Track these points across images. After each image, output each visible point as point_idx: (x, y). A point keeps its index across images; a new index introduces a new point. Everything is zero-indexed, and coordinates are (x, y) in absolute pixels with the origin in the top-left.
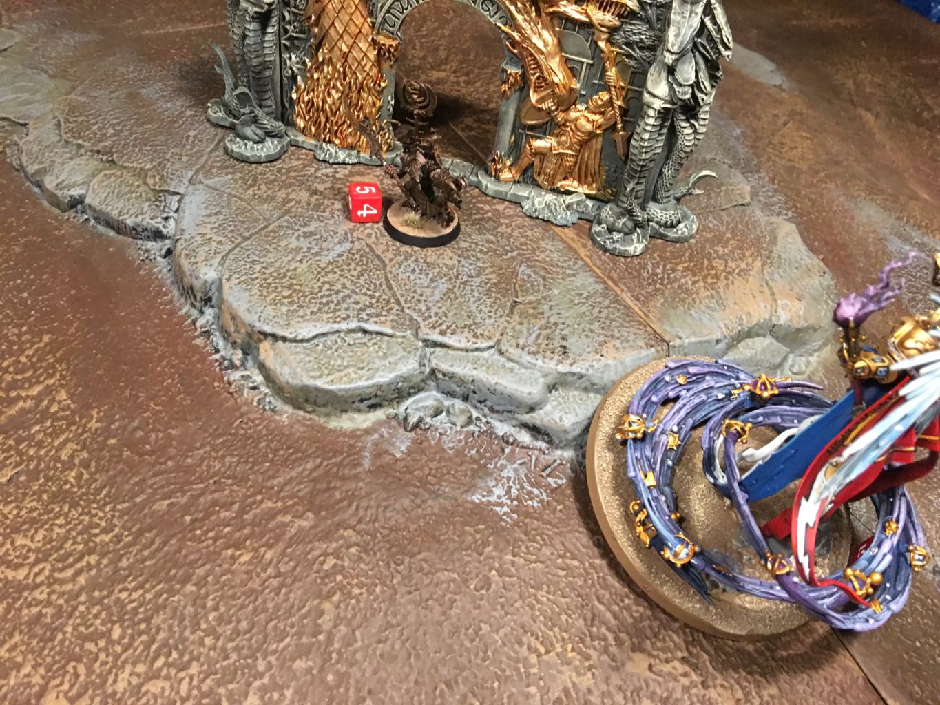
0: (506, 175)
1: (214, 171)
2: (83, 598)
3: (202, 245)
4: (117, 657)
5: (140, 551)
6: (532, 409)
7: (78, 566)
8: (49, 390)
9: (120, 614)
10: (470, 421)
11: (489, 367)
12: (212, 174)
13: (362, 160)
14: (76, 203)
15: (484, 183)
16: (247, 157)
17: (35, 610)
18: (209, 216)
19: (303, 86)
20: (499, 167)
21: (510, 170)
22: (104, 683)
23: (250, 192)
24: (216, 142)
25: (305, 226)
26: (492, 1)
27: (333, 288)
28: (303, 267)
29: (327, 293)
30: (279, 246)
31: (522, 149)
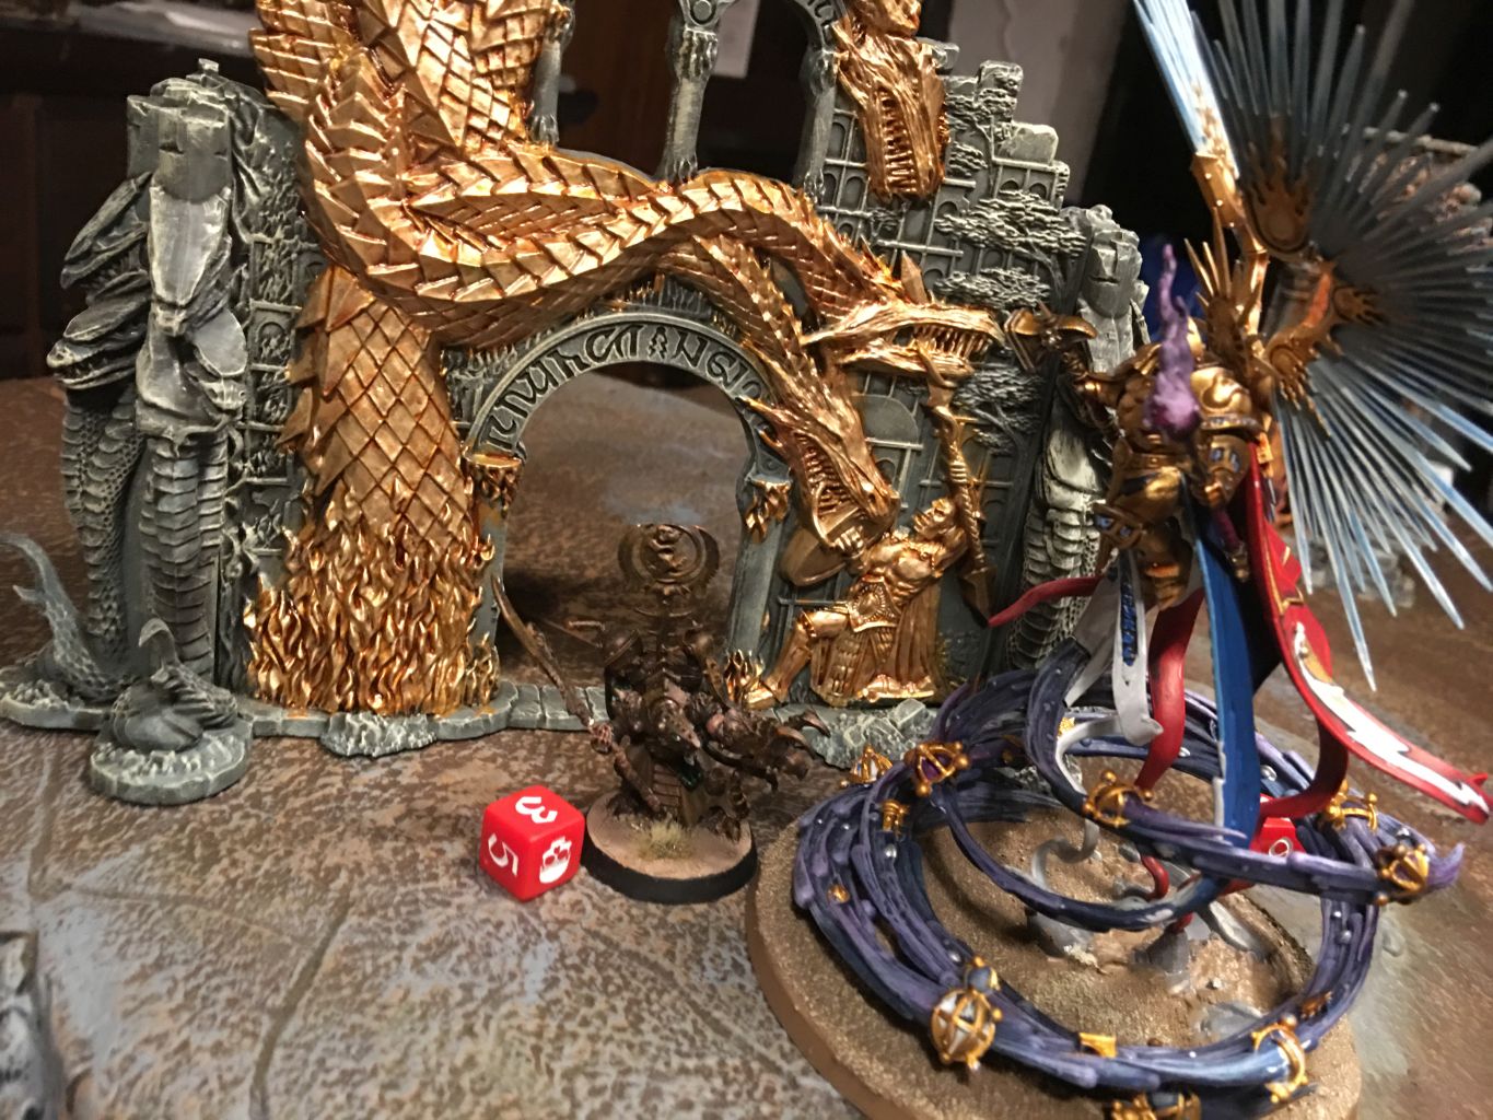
1: (84, 844)
12: (84, 855)
13: (444, 734)
16: (171, 792)
18: (143, 976)
19: (273, 595)
20: (743, 682)
21: (763, 685)
23: (215, 876)
24: (47, 769)
25: (413, 927)
26: (731, 355)
27: (599, 1082)
28: (486, 1046)
29: (597, 1103)
30: (384, 1007)
31: (787, 635)
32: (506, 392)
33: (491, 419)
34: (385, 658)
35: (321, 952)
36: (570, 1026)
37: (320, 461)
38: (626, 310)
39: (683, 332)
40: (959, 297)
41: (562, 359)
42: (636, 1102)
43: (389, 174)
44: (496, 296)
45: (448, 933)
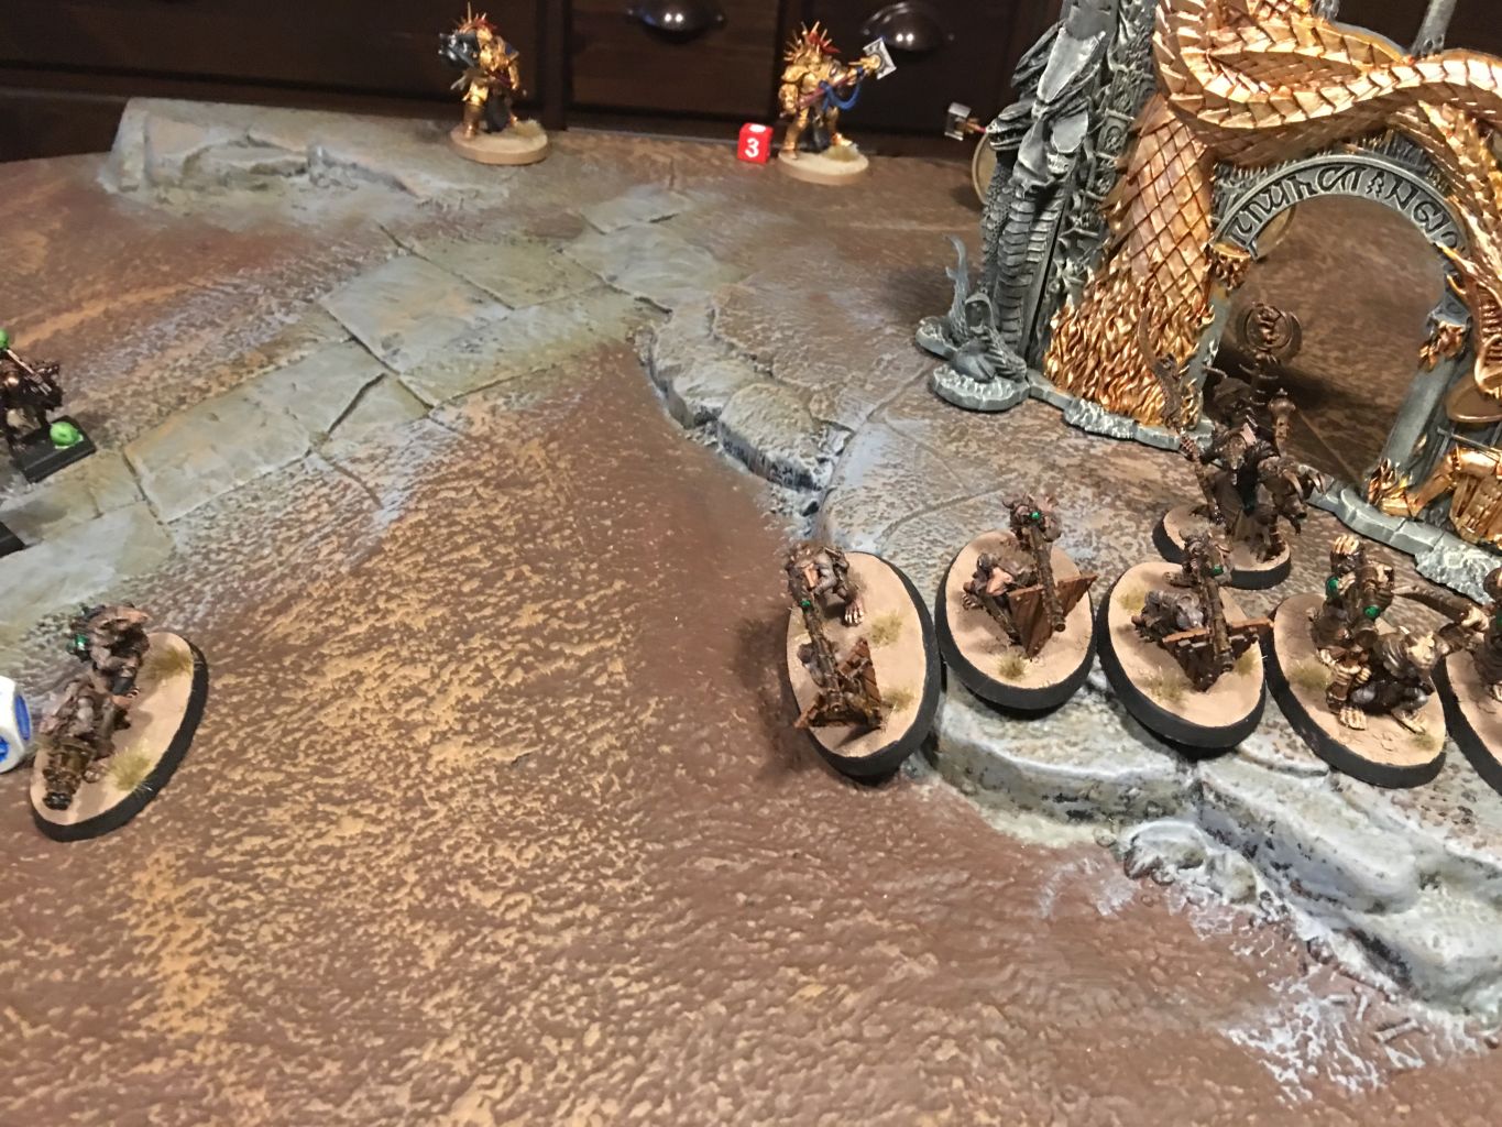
0: (1395, 503)
2: (561, 965)
3: (865, 503)
4: (582, 1076)
5: (661, 923)
6: (1379, 907)
7: (569, 914)
8: (601, 654)
9: (606, 1010)
10: (1249, 895)
11: (1309, 805)
12: (902, 413)
13: (1139, 436)
14: (706, 419)
15: (1351, 508)
16: (960, 398)
17: (491, 959)
19: (1072, 311)
20: (1384, 486)
21: (1404, 496)
22: (553, 1109)
26: (1437, 208)
31: (1437, 462)
32: (1250, 201)
33: (1235, 220)
34: (1117, 371)
35: (971, 496)
37: (1118, 226)
38: (1357, 153)
39: (1399, 179)
41: (1297, 184)
43: (1202, 31)
44: (1250, 126)
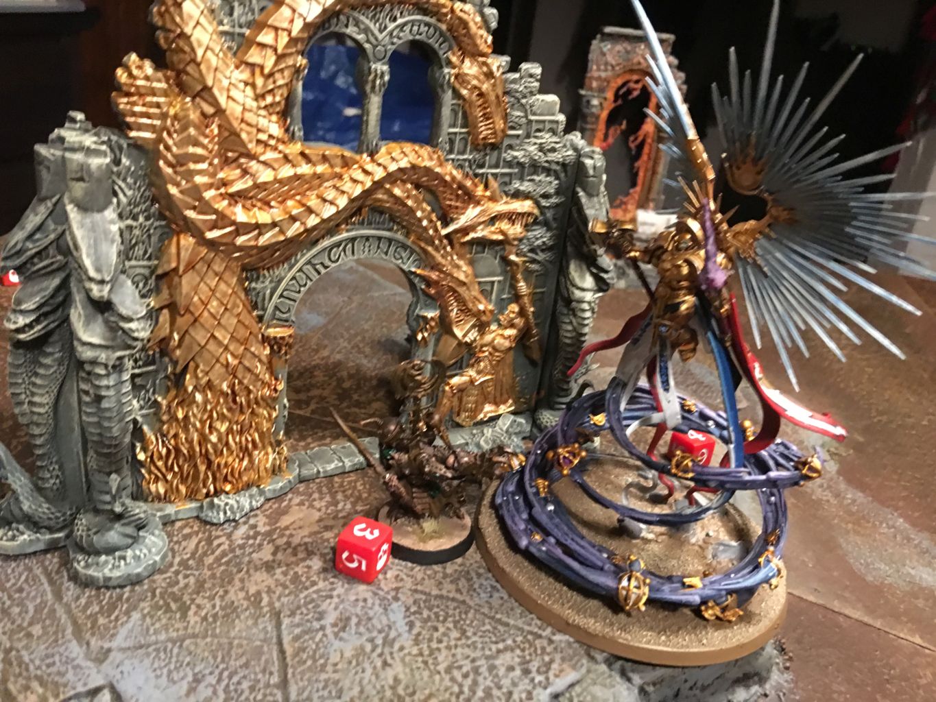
13: (269, 495)
16: (138, 575)
19: (153, 438)
23: (193, 618)
24: (44, 579)
25: (321, 616)
26: (405, 247)
27: (465, 670)
28: (398, 669)
29: (469, 681)
30: (336, 665)
32: (285, 290)
33: (276, 308)
34: (230, 460)
35: (280, 643)
36: (434, 645)
37: (179, 353)
38: (348, 231)
39: (380, 238)
40: (517, 195)
41: (314, 266)
42: (487, 674)
43: (213, 175)
44: (282, 238)
45: (341, 613)
